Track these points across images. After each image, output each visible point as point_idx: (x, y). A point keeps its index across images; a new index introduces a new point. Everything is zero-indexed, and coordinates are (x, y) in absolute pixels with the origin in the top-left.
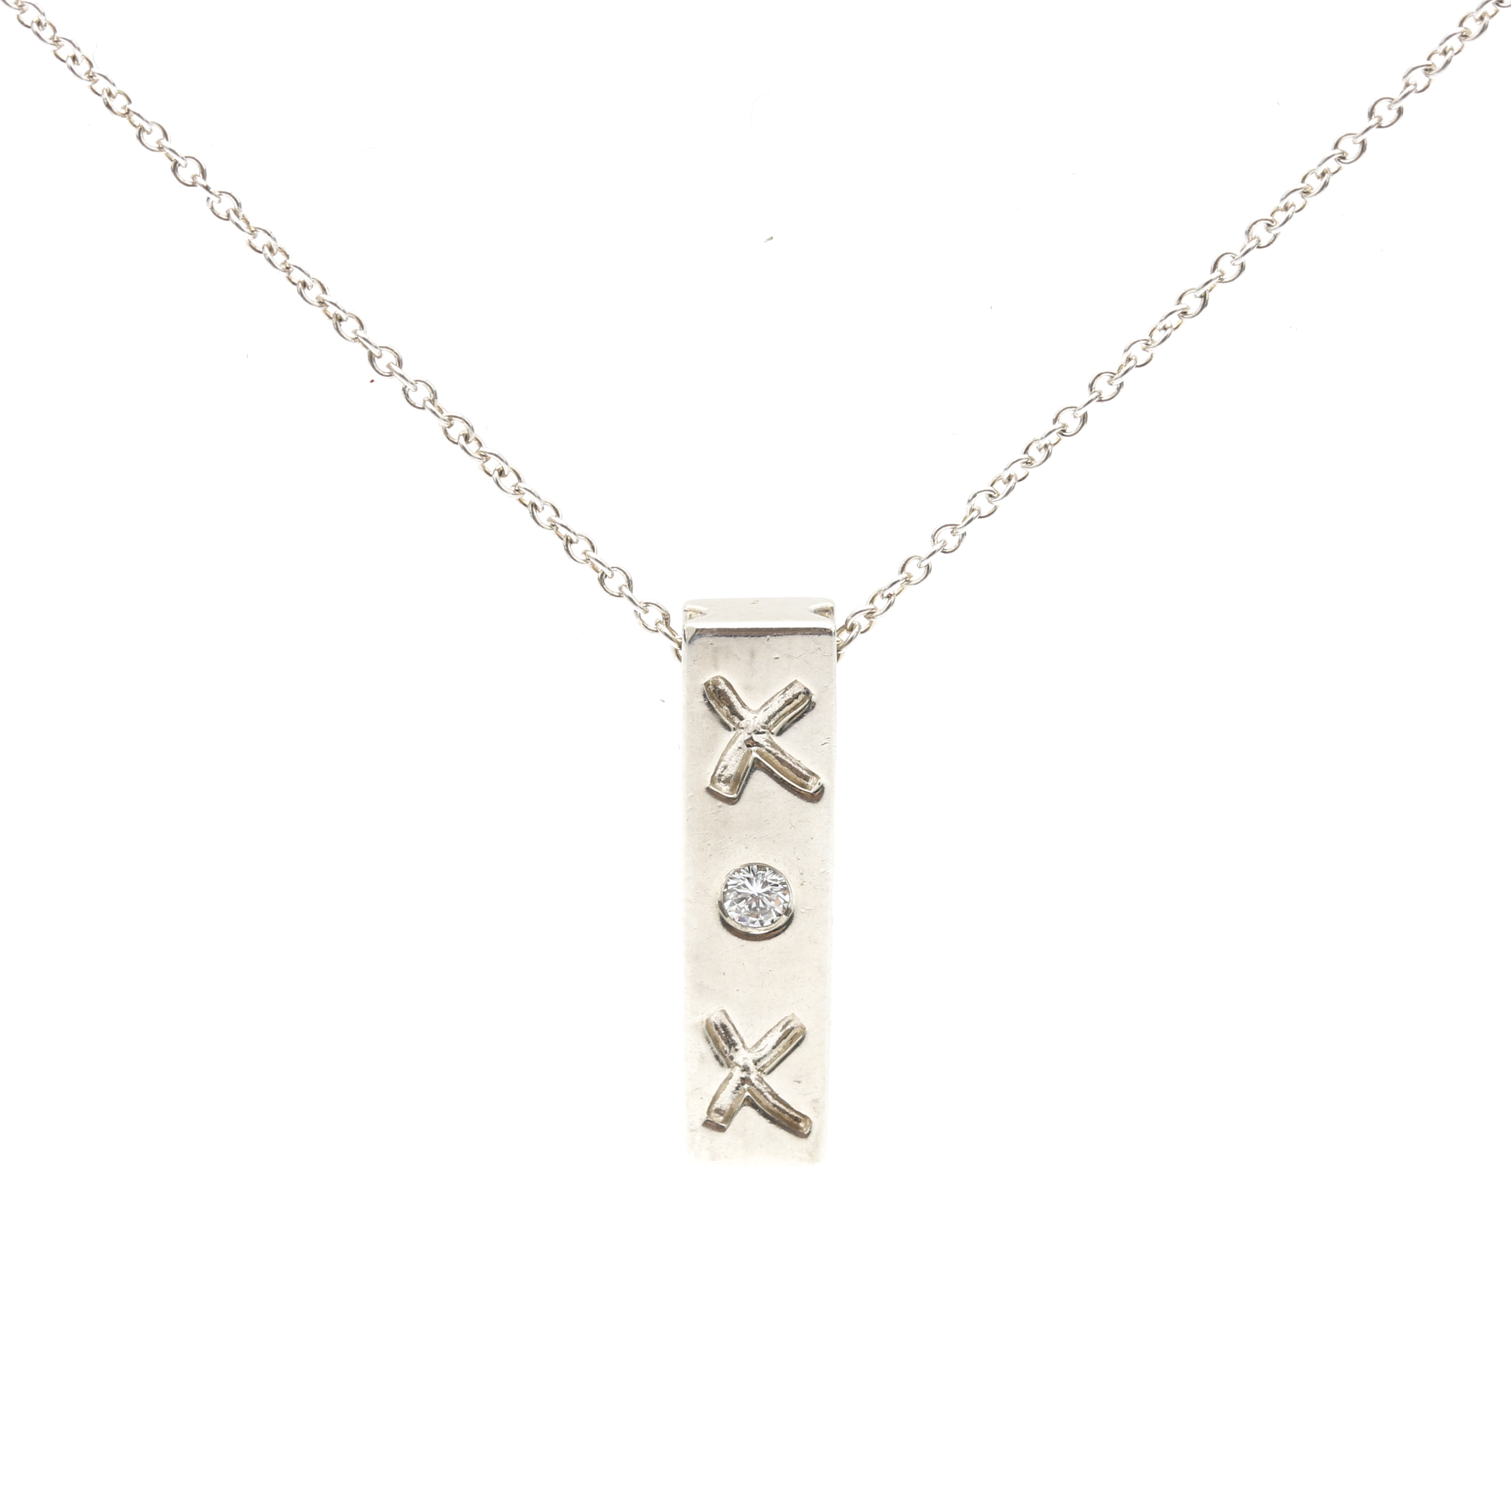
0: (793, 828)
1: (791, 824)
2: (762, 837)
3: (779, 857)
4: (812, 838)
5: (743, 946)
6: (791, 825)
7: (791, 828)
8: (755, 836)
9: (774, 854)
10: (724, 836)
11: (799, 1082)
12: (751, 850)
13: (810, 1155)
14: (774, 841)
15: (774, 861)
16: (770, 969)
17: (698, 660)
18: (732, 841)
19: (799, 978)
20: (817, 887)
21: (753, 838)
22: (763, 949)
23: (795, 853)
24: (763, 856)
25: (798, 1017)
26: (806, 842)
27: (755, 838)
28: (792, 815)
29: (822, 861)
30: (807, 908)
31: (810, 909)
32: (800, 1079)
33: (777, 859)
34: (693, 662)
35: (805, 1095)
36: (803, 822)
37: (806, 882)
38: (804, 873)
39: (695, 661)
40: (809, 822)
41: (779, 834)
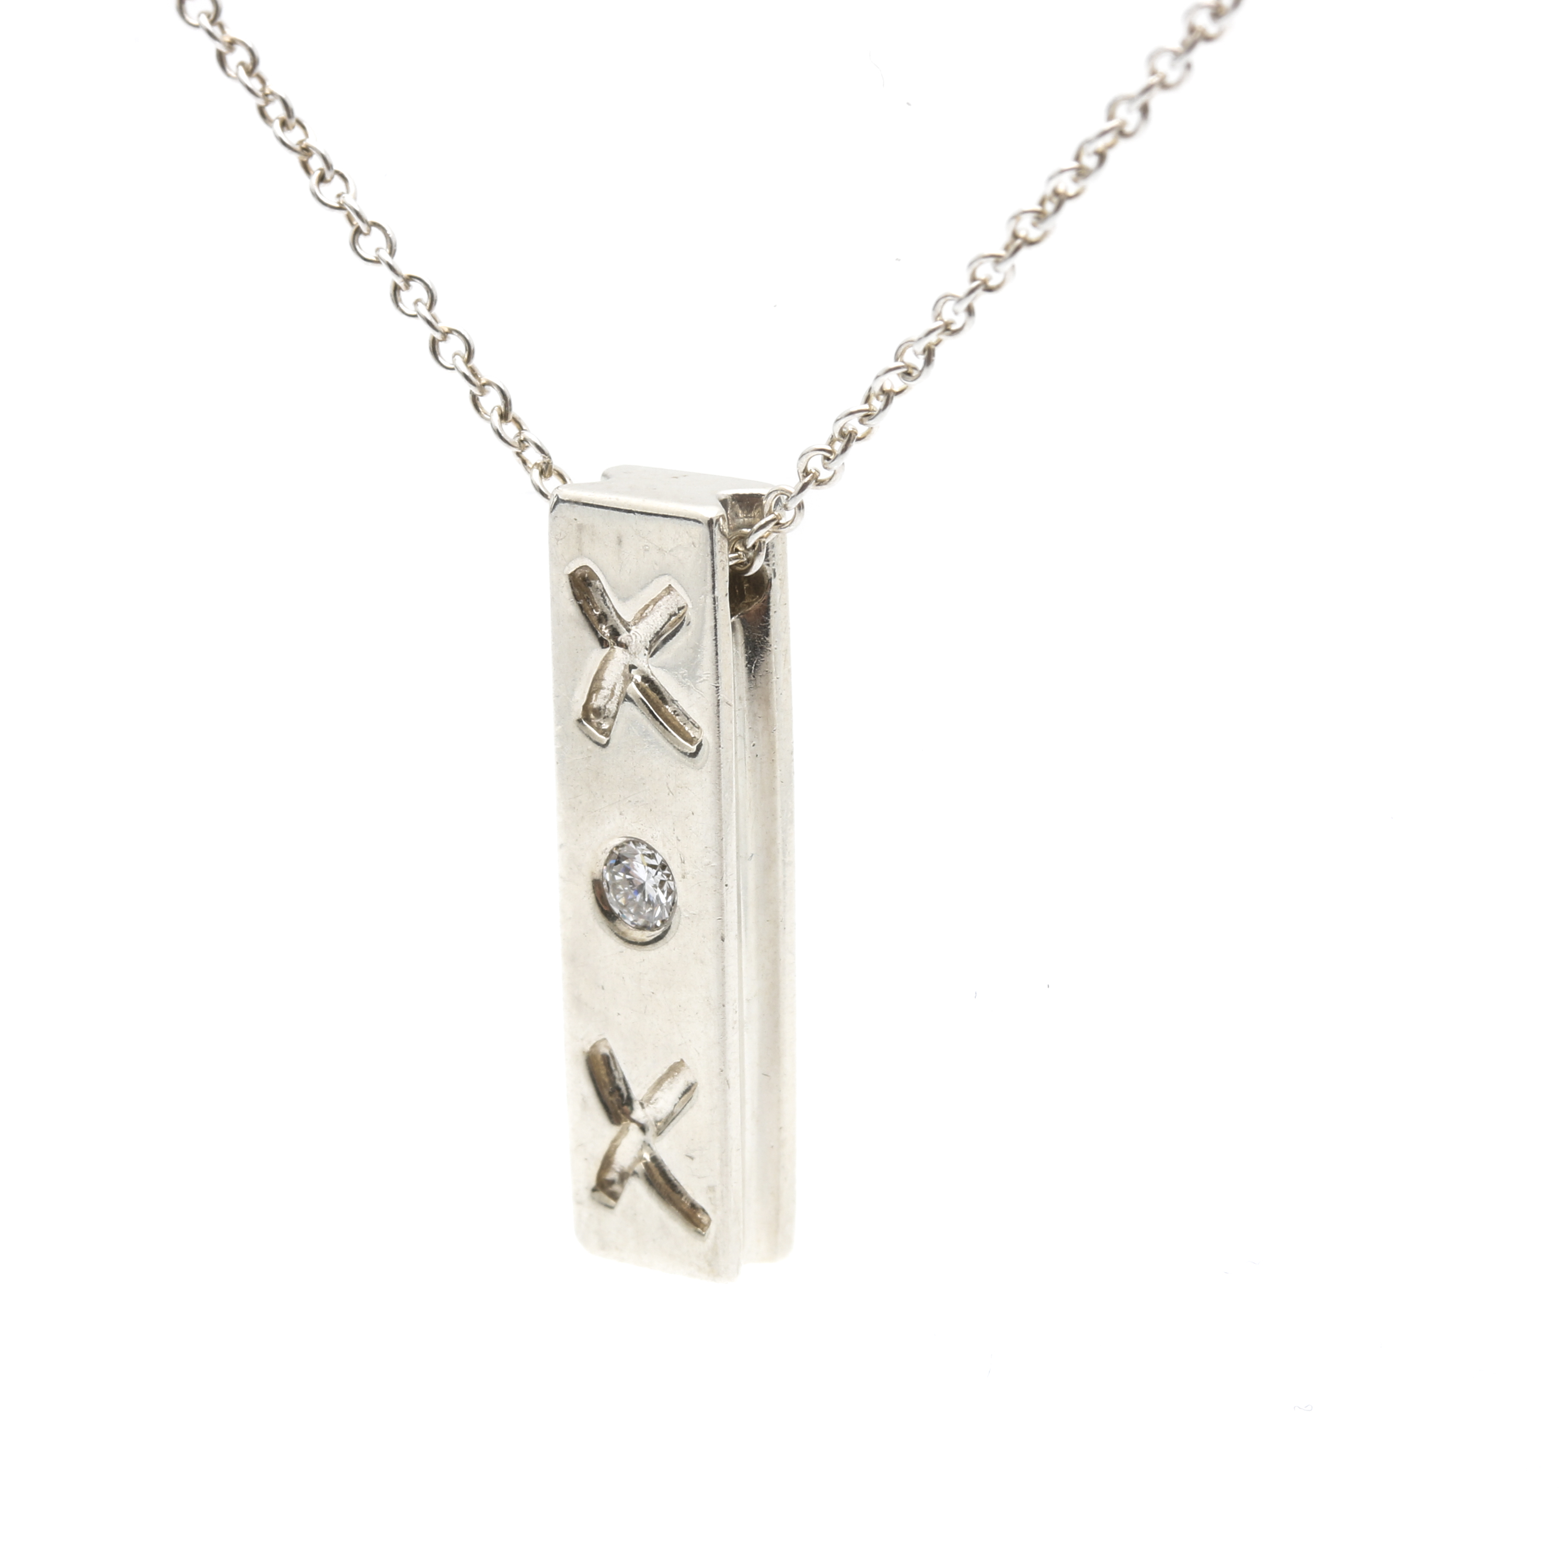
0: (671, 794)
1: (669, 788)
2: (638, 802)
3: (658, 832)
4: (693, 814)
5: (622, 952)
6: (668, 791)
7: (669, 794)
8: (629, 799)
9: (651, 828)
10: (596, 794)
11: (692, 1158)
12: (626, 818)
13: (710, 1265)
14: (651, 810)
15: (652, 838)
16: (653, 991)
17: (561, 539)
18: (604, 801)
19: (685, 1010)
20: (700, 884)
21: (627, 801)
22: (644, 960)
23: (674, 830)
24: (639, 829)
25: (688, 1065)
26: (687, 818)
27: (630, 801)
28: (669, 776)
29: (706, 847)
30: (691, 912)
31: (694, 914)
32: (692, 1154)
33: (655, 836)
34: (556, 541)
35: (699, 1178)
36: (681, 788)
37: (688, 874)
38: (685, 862)
39: (558, 540)
40: (689, 789)
41: (655, 800)
